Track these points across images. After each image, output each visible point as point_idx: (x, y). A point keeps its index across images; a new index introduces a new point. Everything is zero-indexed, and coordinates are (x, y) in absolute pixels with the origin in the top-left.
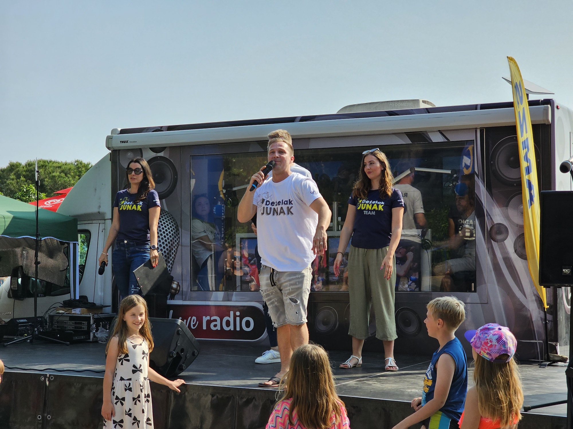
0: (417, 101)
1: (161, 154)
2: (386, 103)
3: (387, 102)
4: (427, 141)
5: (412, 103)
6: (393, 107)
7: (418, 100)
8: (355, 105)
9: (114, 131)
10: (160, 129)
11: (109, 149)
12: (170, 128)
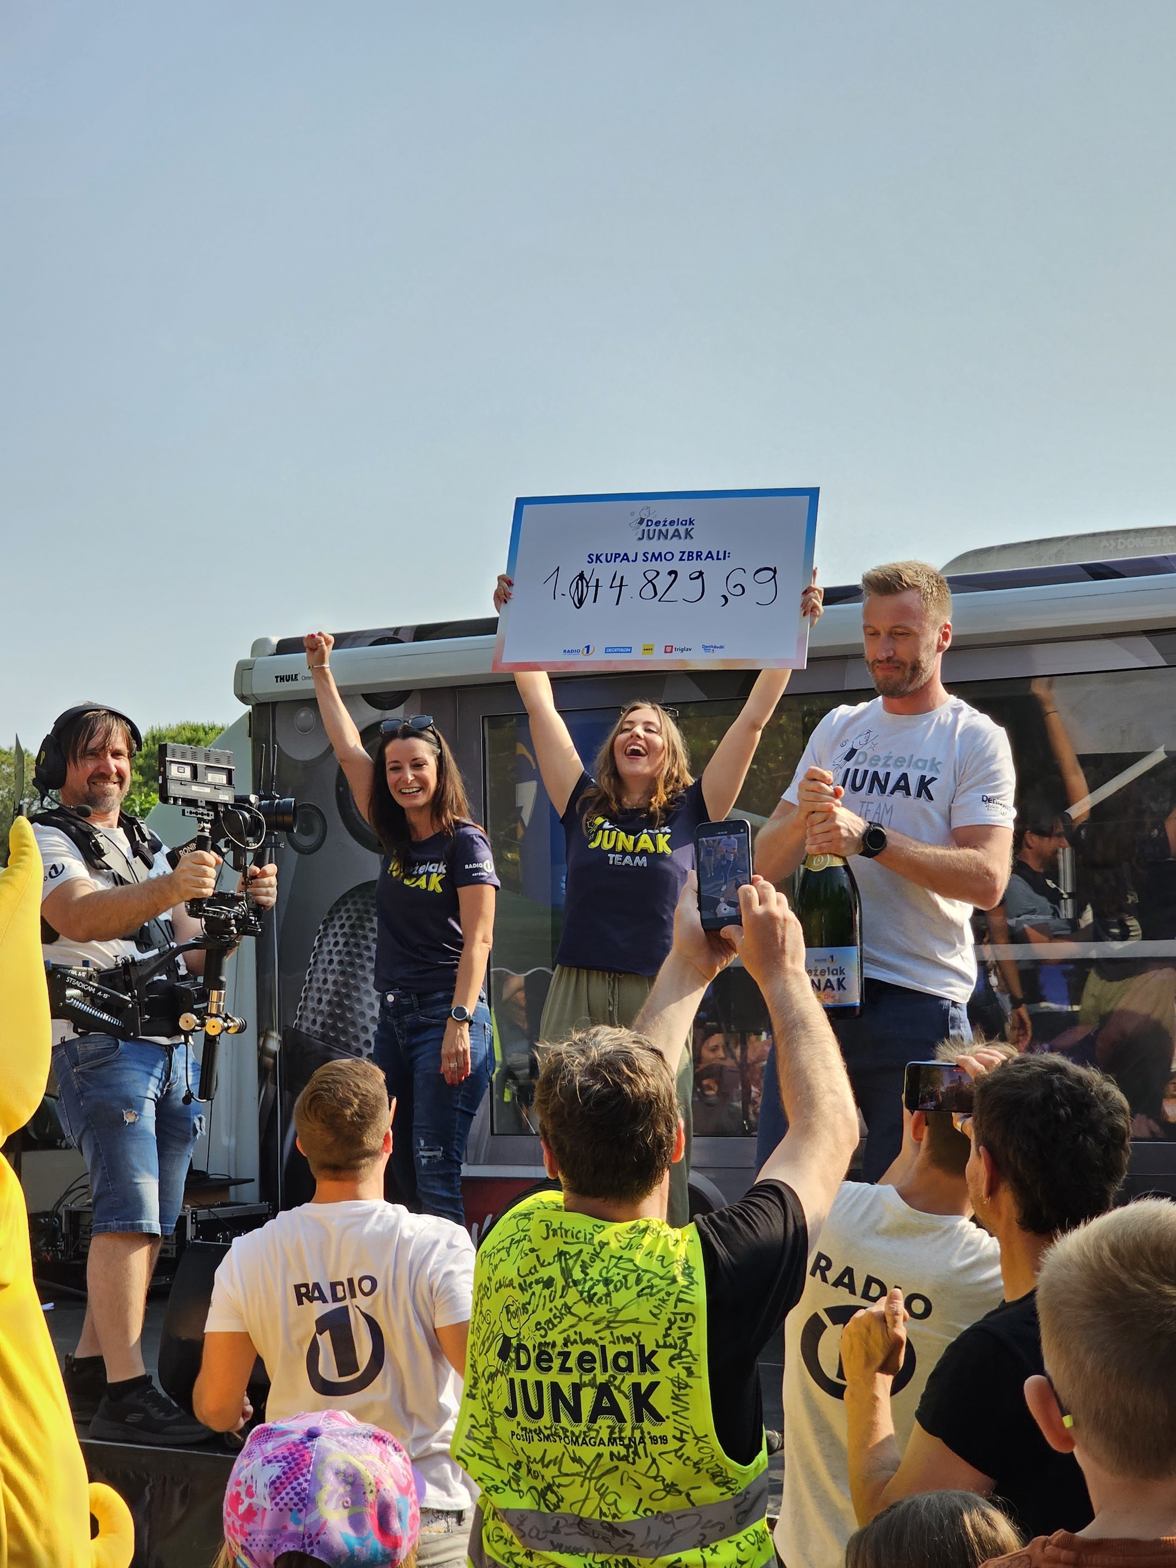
2: (1089, 539)
3: (1094, 535)
5: (1172, 538)
6: (1111, 551)
8: (993, 548)
9: (259, 646)
10: (391, 637)
11: (243, 699)
12: (423, 633)
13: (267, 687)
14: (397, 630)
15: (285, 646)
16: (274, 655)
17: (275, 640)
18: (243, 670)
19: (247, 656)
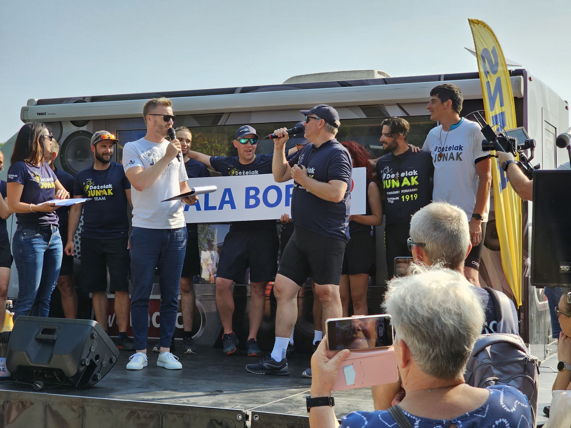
0: (371, 72)
1: (84, 128)
3: (339, 72)
4: (384, 115)
5: (366, 74)
6: (345, 78)
7: (373, 71)
8: (303, 75)
9: (30, 102)
10: (82, 100)
11: (24, 121)
12: (94, 99)
13: (33, 117)
14: (84, 98)
15: (41, 102)
16: (36, 105)
17: (36, 100)
18: (24, 110)
19: (25, 105)
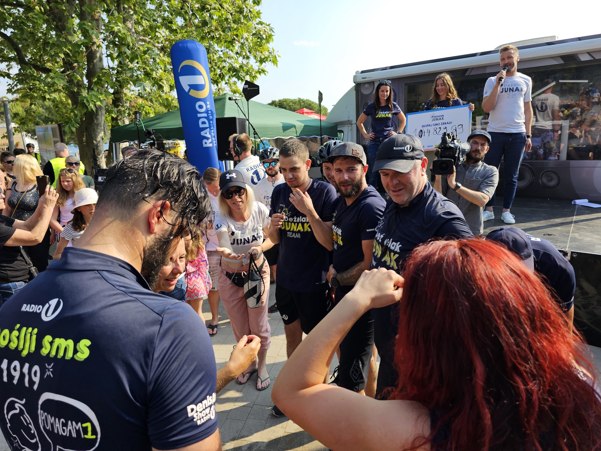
4: (576, 60)
5: (550, 38)
9: (357, 72)
10: (385, 69)
11: (355, 83)
12: (392, 68)
13: (360, 80)
14: (386, 67)
15: (363, 72)
16: (361, 74)
17: (360, 71)
18: (355, 77)
19: (355, 74)
